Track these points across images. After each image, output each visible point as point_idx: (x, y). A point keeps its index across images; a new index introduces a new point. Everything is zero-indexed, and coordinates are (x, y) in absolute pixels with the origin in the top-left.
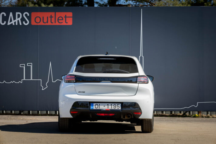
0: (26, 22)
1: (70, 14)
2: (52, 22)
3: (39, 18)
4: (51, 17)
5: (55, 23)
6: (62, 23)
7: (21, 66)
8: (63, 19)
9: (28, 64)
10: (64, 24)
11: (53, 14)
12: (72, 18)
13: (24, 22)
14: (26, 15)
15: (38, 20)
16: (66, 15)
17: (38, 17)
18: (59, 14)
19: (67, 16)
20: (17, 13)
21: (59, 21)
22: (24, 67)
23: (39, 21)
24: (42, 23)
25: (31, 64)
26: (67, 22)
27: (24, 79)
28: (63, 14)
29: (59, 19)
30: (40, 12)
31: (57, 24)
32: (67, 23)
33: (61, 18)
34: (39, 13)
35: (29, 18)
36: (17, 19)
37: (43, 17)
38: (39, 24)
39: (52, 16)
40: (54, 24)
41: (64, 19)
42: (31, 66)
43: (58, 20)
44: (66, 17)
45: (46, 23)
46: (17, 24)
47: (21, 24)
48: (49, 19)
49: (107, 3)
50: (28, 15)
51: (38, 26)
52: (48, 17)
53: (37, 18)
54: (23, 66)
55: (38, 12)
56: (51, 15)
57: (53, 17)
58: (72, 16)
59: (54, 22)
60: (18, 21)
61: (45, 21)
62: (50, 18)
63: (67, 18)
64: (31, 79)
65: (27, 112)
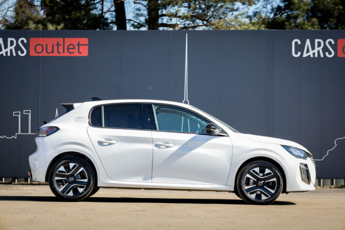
1: (85, 41)
2: (60, 52)
3: (41, 47)
4: (58, 45)
5: (64, 53)
6: (74, 53)
7: (15, 114)
8: (74, 48)
9: (25, 112)
10: (76, 54)
11: (60, 40)
12: (87, 47)
13: (19, 52)
14: (22, 42)
15: (39, 49)
16: (79, 43)
17: (39, 44)
18: (69, 41)
19: (80, 44)
21: (70, 50)
22: (20, 116)
23: (41, 51)
24: (44, 54)
25: (29, 112)
26: (80, 51)
27: (20, 133)
28: (75, 41)
29: (70, 47)
30: (42, 37)
31: (67, 54)
32: (81, 53)
33: (72, 47)
34: (41, 39)
35: (27, 46)
37: (47, 45)
38: (40, 55)
39: (59, 43)
40: (62, 55)
41: (77, 47)
42: (30, 114)
43: (68, 49)
44: (79, 45)
45: (50, 53)
46: (9, 55)
47: (14, 55)
48: (55, 48)
49: (144, 21)
50: (25, 42)
51: (39, 57)
52: (53, 45)
53: (37, 47)
54: (18, 114)
55: (39, 37)
56: (58, 43)
57: (60, 45)
58: (87, 43)
59: (62, 52)
61: (50, 50)
62: (57, 46)
63: (80, 46)
64: (30, 133)
65: (24, 179)
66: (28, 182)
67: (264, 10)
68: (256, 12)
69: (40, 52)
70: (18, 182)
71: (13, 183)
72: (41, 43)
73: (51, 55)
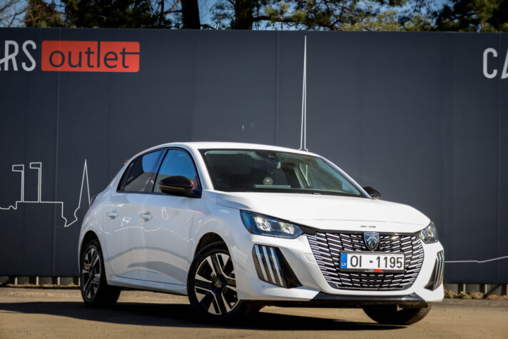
0: (29, 64)
1: (134, 46)
2: (91, 64)
3: (60, 55)
4: (89, 53)
5: (98, 66)
6: (115, 66)
7: (15, 168)
8: (116, 59)
9: (33, 165)
10: (119, 69)
11: (93, 45)
12: (138, 56)
13: (24, 65)
14: (29, 47)
15: (57, 59)
16: (124, 49)
17: (58, 52)
18: (106, 46)
19: (126, 51)
20: (8, 43)
21: (108, 62)
22: (23, 172)
24: (66, 68)
25: (38, 166)
26: (126, 65)
27: (22, 200)
28: (117, 46)
29: (108, 57)
30: (62, 40)
31: (103, 69)
32: (128, 67)
33: (113, 57)
34: (60, 42)
35: (36, 54)
36: (7, 57)
37: (70, 53)
38: (59, 69)
39: (91, 51)
40: (95, 69)
41: (120, 57)
42: (40, 170)
43: (106, 59)
44: (124, 53)
45: (76, 66)
46: (6, 68)
47: (16, 68)
48: (85, 57)
50: (34, 47)
51: (57, 73)
52: (80, 53)
54: (21, 168)
55: (58, 40)
56: (89, 49)
57: (93, 53)
58: (138, 51)
59: (96, 65)
60: (10, 61)
61: (75, 61)
62: (86, 55)
63: (126, 55)
64: (39, 201)
65: (28, 278)
66: (35, 284)
67: (416, 14)
68: (404, 18)
69: (59, 64)
70: (18, 283)
71: (11, 285)
72: (60, 50)
73: (78, 69)
